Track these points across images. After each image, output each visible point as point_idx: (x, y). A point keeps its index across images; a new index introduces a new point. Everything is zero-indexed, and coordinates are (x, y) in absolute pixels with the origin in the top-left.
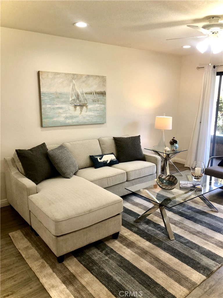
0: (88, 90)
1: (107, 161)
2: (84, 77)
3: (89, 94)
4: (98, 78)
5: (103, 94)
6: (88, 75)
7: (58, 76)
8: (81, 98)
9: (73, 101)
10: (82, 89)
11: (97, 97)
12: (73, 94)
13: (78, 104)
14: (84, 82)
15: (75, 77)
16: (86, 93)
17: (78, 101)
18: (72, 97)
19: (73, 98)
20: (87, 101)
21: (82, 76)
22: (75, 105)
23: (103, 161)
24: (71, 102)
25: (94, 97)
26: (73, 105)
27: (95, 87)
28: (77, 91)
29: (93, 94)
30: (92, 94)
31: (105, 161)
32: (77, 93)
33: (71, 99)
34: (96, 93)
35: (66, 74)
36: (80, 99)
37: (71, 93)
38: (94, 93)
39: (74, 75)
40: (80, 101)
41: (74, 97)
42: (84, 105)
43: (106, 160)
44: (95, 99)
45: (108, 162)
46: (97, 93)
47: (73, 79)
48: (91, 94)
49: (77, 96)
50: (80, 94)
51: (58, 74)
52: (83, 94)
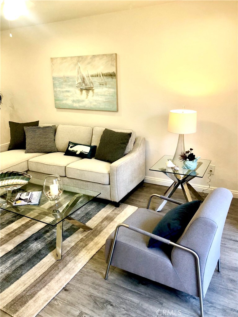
0: (94, 72)
1: (77, 151)
2: (89, 58)
3: (95, 76)
4: (105, 58)
5: (113, 75)
6: (94, 55)
7: (65, 60)
8: (87, 81)
9: (79, 85)
10: (87, 71)
11: (104, 79)
12: (78, 78)
13: (84, 88)
14: (89, 63)
15: (80, 59)
16: (92, 76)
17: (84, 85)
18: (77, 81)
19: (79, 82)
20: (93, 85)
21: (87, 57)
22: (81, 89)
23: (72, 150)
24: (77, 86)
25: (100, 80)
26: (79, 88)
27: (103, 68)
28: (82, 75)
29: (100, 76)
30: (99, 76)
31: (74, 151)
32: (83, 76)
33: (77, 83)
34: (103, 76)
35: (71, 58)
36: (86, 82)
37: (77, 76)
38: (101, 75)
39: (79, 57)
40: (86, 85)
41: (80, 81)
42: (90, 88)
43: (75, 150)
44: (102, 82)
45: (78, 153)
46: (105, 76)
47: (78, 61)
48: (98, 76)
49: (82, 79)
50: (86, 78)
51: (65, 58)
52: (89, 77)
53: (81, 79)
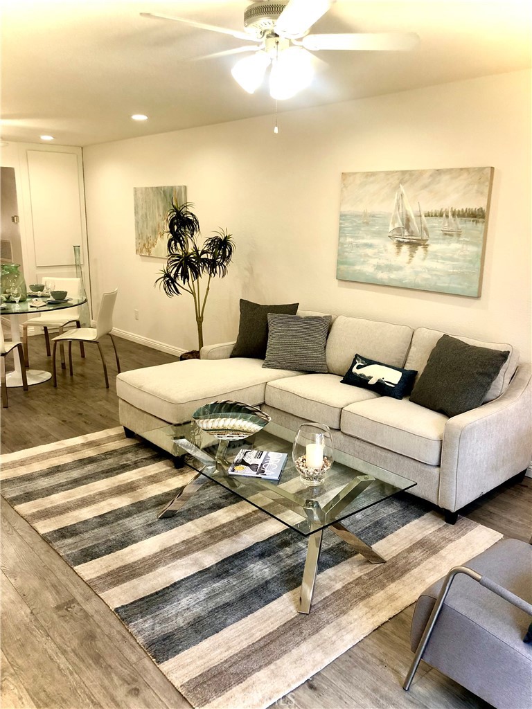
0: (435, 207)
1: (370, 378)
2: (427, 175)
3: (436, 216)
4: (465, 175)
5: (478, 216)
6: (438, 170)
7: (372, 179)
8: (415, 226)
9: (395, 233)
10: (417, 203)
11: (456, 224)
12: (396, 218)
13: (406, 241)
14: (425, 187)
15: (406, 177)
16: (428, 215)
17: (406, 234)
18: (393, 223)
19: (397, 226)
20: (427, 234)
21: (421, 173)
22: (399, 241)
23: (361, 375)
24: (390, 235)
25: (446, 225)
26: (395, 240)
27: (458, 198)
28: (406, 211)
29: (447, 216)
30: (444, 215)
31: (364, 376)
32: (407, 215)
33: (391, 228)
34: (453, 215)
35: (388, 173)
36: (412, 228)
37: (393, 214)
38: (450, 214)
39: (404, 172)
40: (411, 234)
41: (399, 224)
42: (418, 242)
43: (367, 375)
44: (450, 229)
45: (372, 382)
46: (459, 215)
47: (402, 182)
48: (441, 215)
49: (405, 221)
50: (413, 217)
51: (373, 174)
52: (421, 216)
53: (402, 220)
